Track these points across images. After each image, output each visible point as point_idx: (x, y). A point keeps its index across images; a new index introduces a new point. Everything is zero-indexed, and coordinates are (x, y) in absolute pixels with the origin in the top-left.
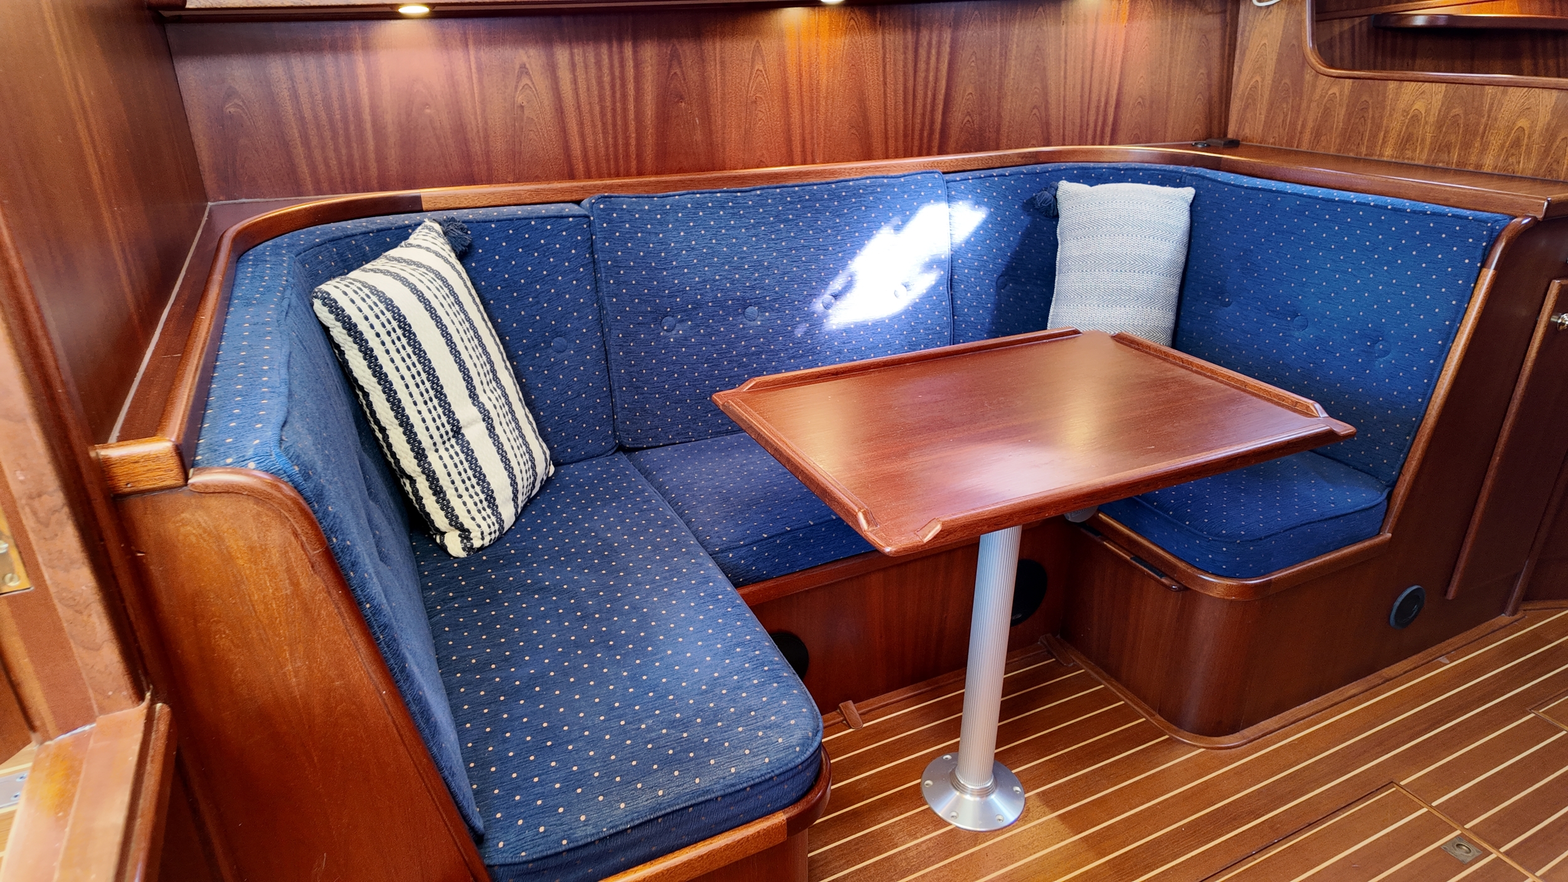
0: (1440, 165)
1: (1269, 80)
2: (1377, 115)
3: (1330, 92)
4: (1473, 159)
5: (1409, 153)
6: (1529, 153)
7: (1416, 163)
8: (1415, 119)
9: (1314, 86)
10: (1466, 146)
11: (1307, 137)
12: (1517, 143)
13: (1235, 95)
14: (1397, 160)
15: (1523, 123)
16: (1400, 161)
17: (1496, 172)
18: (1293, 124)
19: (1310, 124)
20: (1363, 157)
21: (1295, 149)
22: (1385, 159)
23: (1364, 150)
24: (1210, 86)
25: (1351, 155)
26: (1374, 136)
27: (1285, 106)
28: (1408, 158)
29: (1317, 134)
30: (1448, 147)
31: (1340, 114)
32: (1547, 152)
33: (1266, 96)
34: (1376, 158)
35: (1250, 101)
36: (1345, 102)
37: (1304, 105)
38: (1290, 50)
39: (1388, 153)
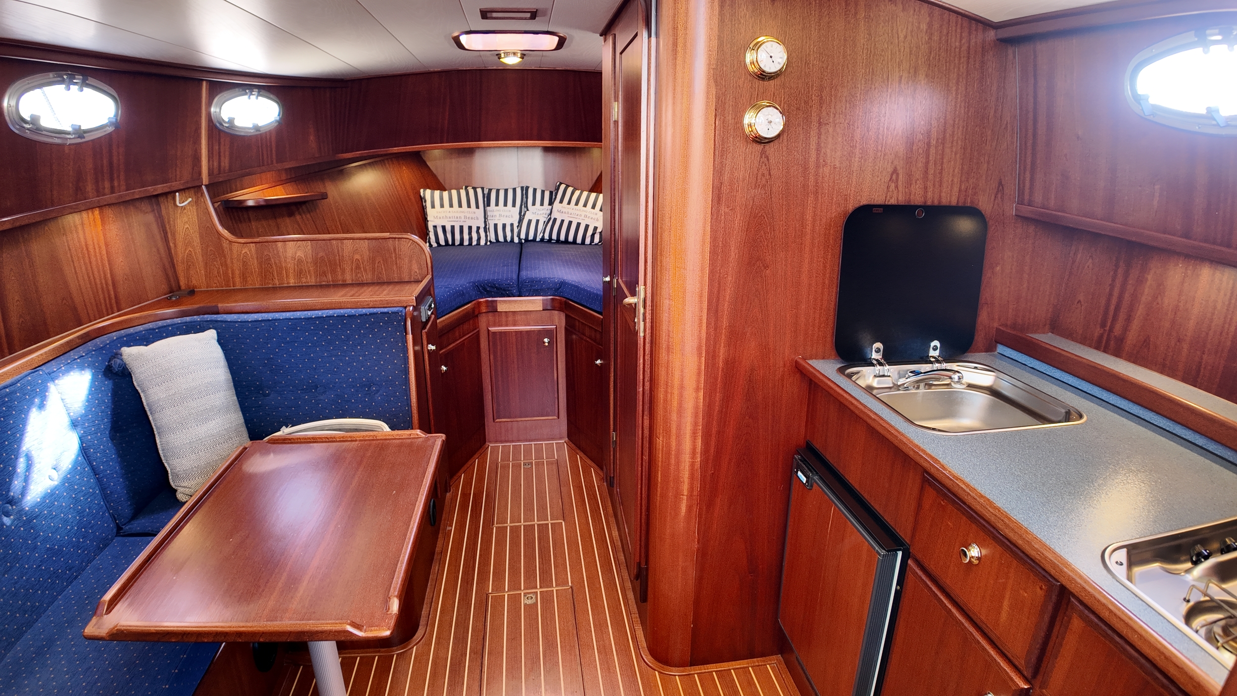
0: (324, 283)
1: (198, 250)
2: (277, 261)
3: (243, 252)
4: (340, 277)
5: (304, 280)
6: (365, 270)
7: (310, 284)
8: (300, 261)
9: (231, 249)
10: (333, 271)
11: (237, 280)
12: (358, 267)
13: (177, 261)
14: (299, 284)
15: (357, 257)
16: (301, 284)
17: (354, 282)
18: (226, 274)
19: (237, 272)
20: (278, 286)
21: (232, 288)
22: (291, 285)
23: (277, 282)
24: (161, 259)
25: (270, 286)
26: (280, 274)
27: (215, 263)
28: (305, 283)
29: (244, 277)
30: (324, 274)
31: (254, 264)
32: (374, 269)
33: (200, 259)
34: (286, 285)
35: (189, 263)
36: (255, 256)
37: (229, 261)
38: (207, 231)
39: (292, 282)
